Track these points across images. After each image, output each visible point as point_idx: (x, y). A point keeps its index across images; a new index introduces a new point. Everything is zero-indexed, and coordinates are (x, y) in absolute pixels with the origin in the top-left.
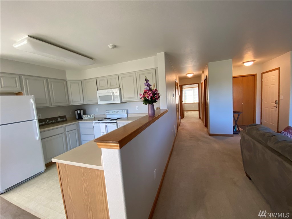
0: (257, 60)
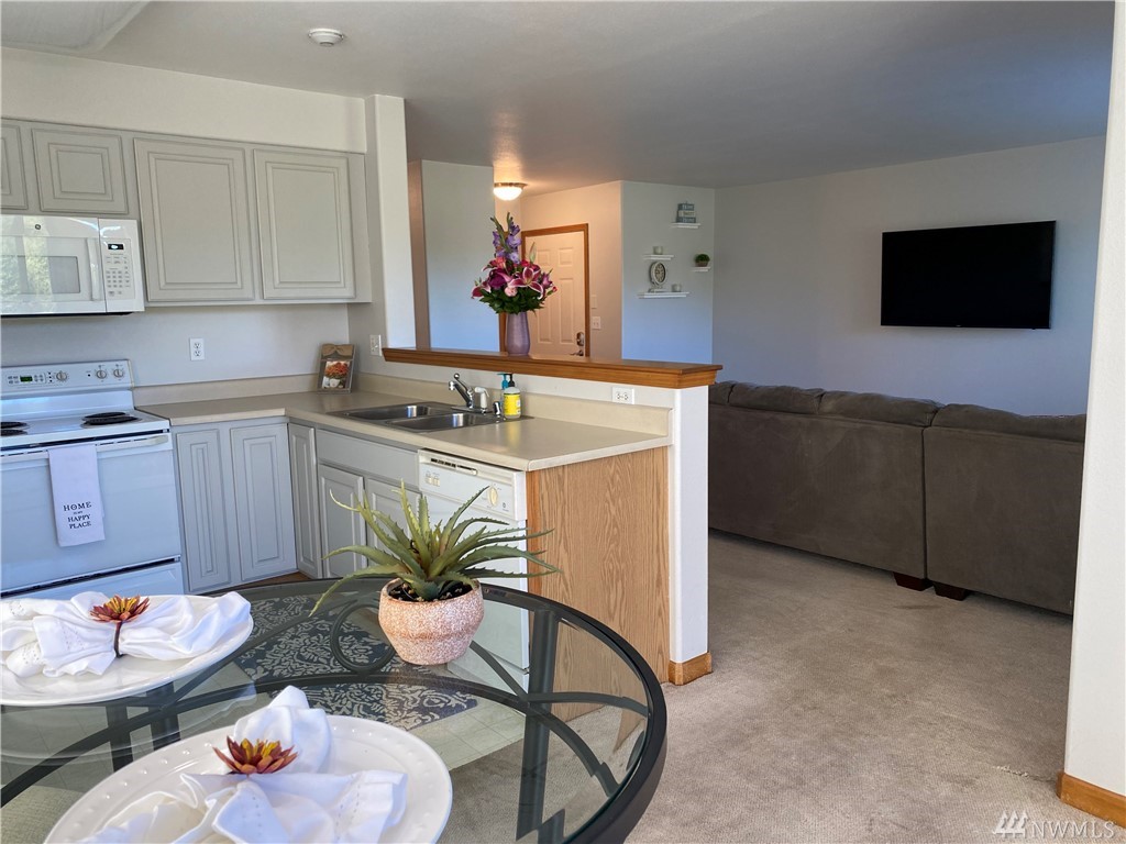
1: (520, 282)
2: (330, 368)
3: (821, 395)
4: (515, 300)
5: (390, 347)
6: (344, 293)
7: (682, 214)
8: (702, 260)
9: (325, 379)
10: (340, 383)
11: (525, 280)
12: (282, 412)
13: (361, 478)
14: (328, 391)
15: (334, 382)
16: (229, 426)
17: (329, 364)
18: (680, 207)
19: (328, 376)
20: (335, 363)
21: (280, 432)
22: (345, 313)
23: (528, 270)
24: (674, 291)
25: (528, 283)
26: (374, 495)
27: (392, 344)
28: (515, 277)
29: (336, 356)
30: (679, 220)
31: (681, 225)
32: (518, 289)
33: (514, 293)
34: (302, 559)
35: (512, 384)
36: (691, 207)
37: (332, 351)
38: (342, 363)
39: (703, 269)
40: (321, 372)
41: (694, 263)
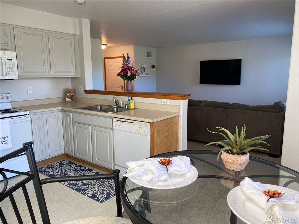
0: (109, 45)
1: (131, 72)
2: (68, 96)
3: (200, 102)
4: (130, 77)
5: (86, 89)
6: (73, 74)
7: (148, 54)
8: (153, 67)
9: (67, 99)
10: (71, 100)
11: (133, 72)
12: (60, 108)
13: (90, 126)
14: (68, 102)
15: (70, 100)
16: (46, 112)
17: (67, 94)
18: (148, 53)
19: (67, 98)
20: (69, 94)
21: (60, 114)
22: (70, 80)
23: (133, 69)
24: (147, 75)
25: (134, 72)
26: (95, 131)
27: (87, 89)
28: (130, 71)
29: (69, 92)
30: (148, 56)
31: (148, 58)
32: (131, 74)
33: (130, 75)
34: (66, 150)
35: (132, 100)
36: (151, 53)
37: (68, 91)
38: (72, 94)
39: (154, 69)
40: (65, 97)
41: (151, 68)
